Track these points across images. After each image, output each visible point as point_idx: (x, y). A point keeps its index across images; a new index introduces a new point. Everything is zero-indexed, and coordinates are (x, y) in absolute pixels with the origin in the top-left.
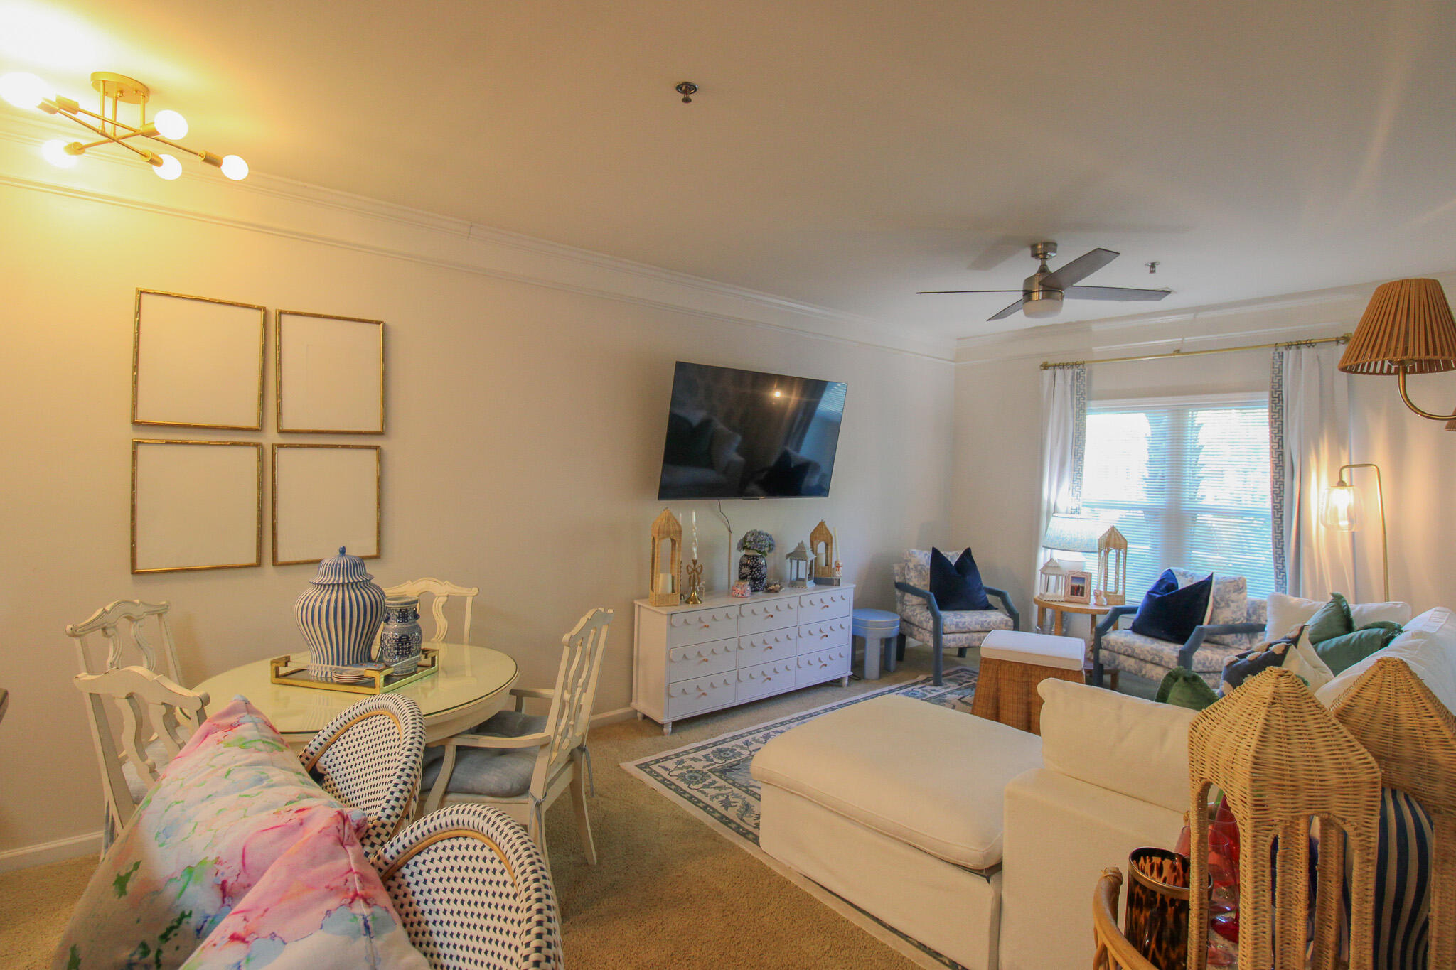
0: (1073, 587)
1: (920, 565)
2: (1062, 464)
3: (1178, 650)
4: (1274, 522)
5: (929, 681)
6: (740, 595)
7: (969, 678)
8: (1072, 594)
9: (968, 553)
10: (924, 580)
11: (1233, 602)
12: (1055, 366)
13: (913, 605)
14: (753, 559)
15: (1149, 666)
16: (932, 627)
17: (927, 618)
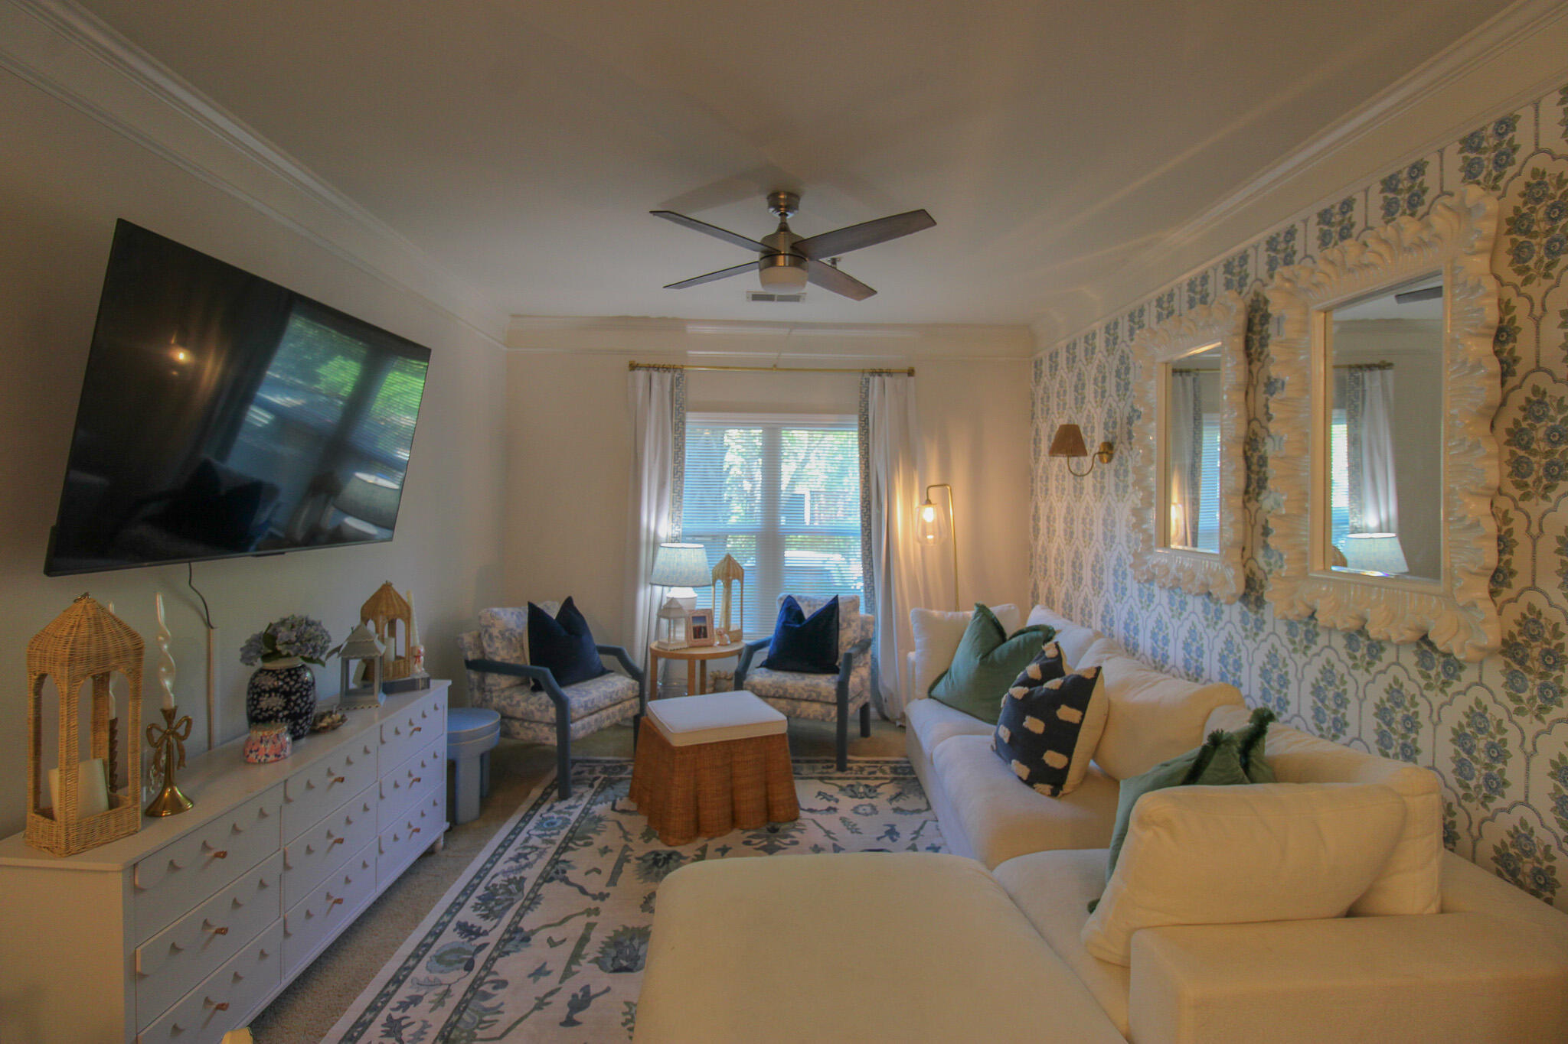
0: (695, 629)
1: (507, 630)
2: (662, 485)
3: (833, 681)
4: (863, 540)
5: (551, 794)
6: (272, 757)
7: (592, 771)
8: (695, 637)
9: (568, 604)
10: (515, 651)
11: (853, 621)
12: (648, 367)
13: (503, 691)
14: (290, 675)
16: (554, 716)
17: (541, 705)
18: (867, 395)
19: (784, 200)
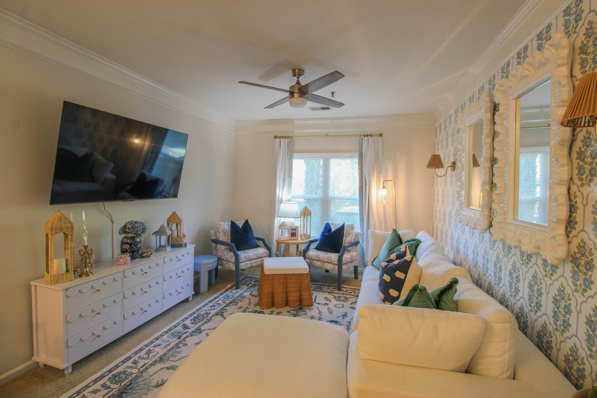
0: (292, 233)
1: (224, 230)
2: (284, 180)
3: (338, 256)
4: (360, 202)
5: (233, 287)
6: (123, 263)
7: (250, 281)
8: (292, 236)
9: (247, 221)
10: (227, 237)
11: (351, 234)
12: (280, 137)
13: (222, 250)
14: (132, 239)
15: (326, 264)
16: (234, 260)
17: (231, 256)
18: (362, 145)
19: (298, 72)
